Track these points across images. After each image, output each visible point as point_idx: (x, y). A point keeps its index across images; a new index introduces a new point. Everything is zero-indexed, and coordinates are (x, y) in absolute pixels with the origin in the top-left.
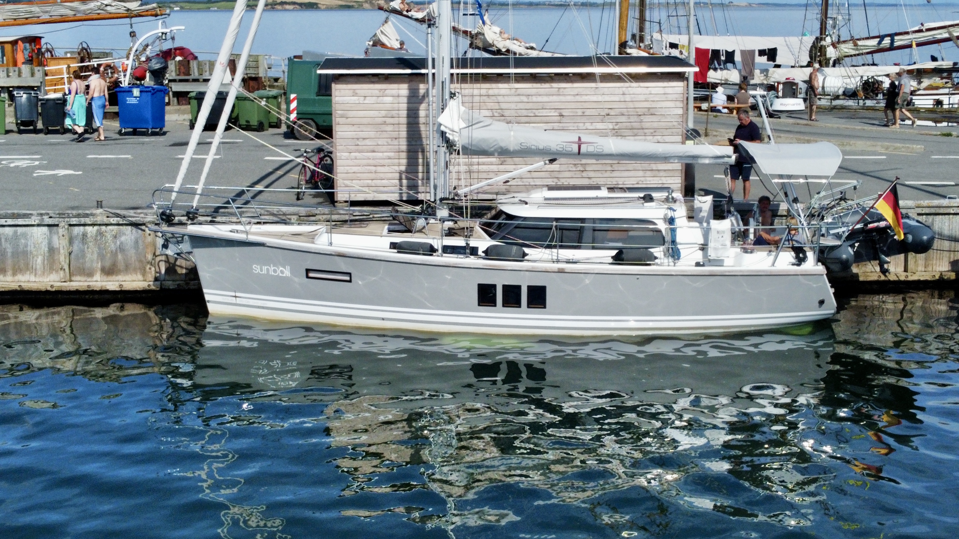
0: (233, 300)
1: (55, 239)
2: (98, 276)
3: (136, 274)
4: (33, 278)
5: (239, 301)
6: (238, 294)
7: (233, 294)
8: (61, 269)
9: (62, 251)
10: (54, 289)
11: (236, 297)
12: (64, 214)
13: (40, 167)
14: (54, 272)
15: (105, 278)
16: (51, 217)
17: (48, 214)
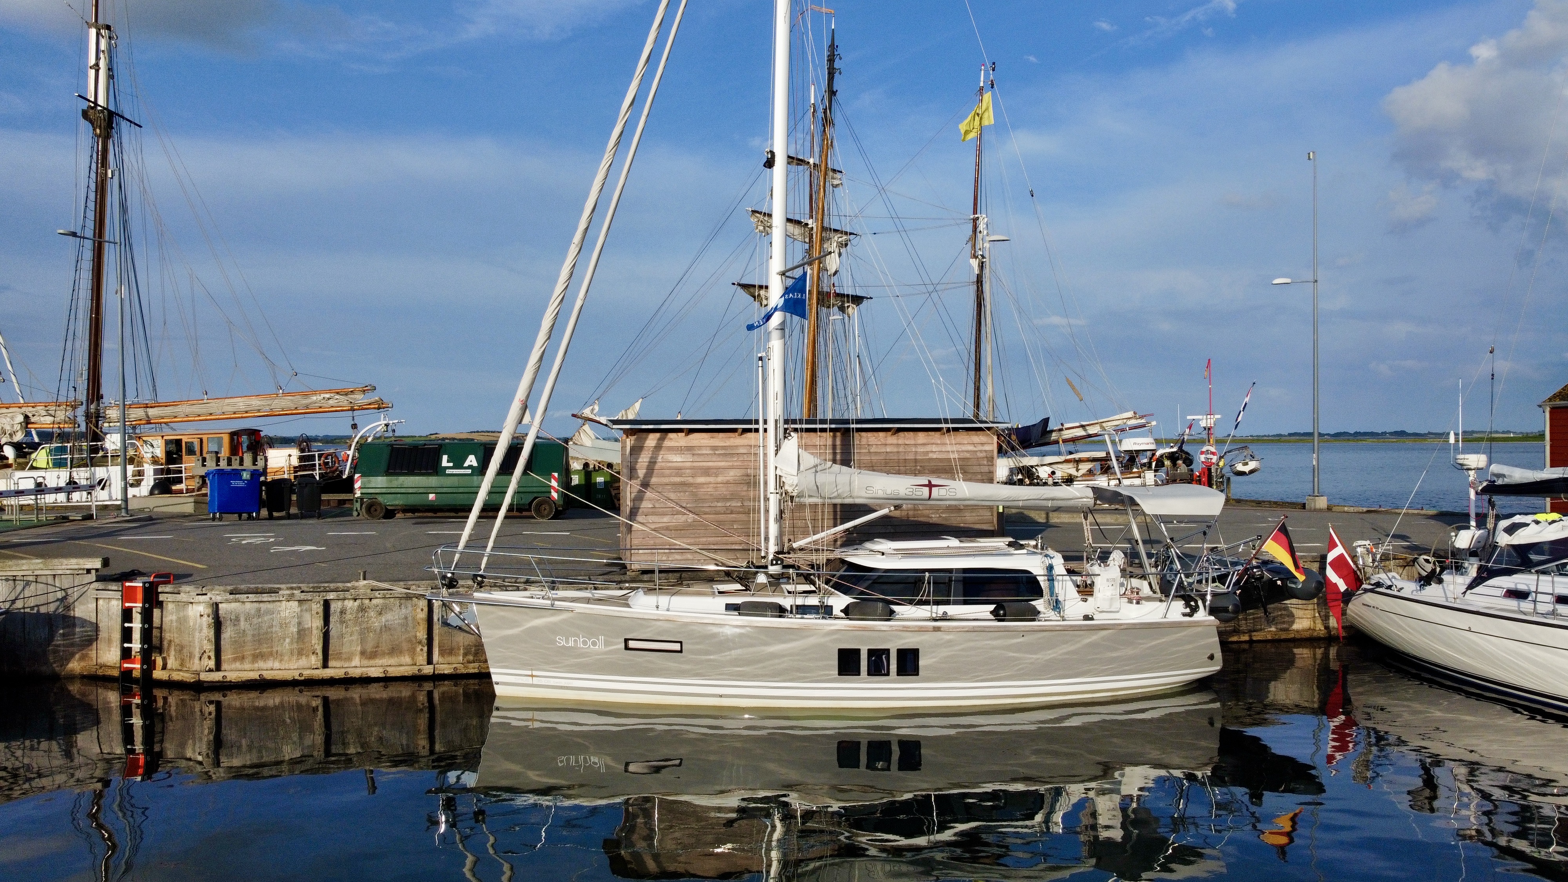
0: (529, 680)
1: (307, 616)
2: (356, 661)
3: (404, 656)
4: (277, 665)
5: (536, 681)
6: (535, 673)
7: (529, 673)
8: (313, 653)
9: (315, 632)
10: (303, 678)
11: (532, 676)
12: (320, 588)
13: (275, 544)
14: (304, 657)
15: (366, 662)
16: (302, 592)
17: (300, 588)
